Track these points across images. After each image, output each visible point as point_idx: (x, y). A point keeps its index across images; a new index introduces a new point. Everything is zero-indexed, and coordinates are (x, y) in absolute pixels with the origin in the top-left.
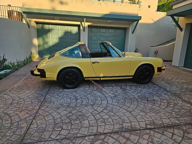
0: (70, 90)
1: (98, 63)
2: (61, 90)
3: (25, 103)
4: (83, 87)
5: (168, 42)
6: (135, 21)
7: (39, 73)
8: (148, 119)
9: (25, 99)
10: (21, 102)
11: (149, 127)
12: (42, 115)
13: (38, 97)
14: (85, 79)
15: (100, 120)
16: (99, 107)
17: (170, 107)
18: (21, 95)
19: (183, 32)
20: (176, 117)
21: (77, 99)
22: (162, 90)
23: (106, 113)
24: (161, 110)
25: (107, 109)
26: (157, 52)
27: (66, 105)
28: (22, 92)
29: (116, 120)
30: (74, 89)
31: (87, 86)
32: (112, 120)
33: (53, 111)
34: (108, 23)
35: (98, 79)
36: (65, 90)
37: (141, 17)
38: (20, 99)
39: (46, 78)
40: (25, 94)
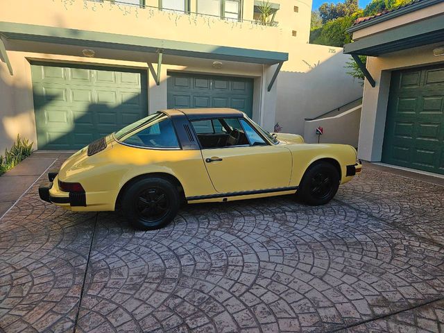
0: (151, 232)
1: (221, 160)
2: (127, 236)
3: (36, 281)
4: (181, 221)
5: (339, 110)
6: (274, 62)
7: (67, 195)
8: (368, 293)
9: (30, 268)
10: (23, 280)
11: (379, 311)
12: (98, 313)
13: (67, 261)
14: (189, 202)
15: (259, 308)
16: (242, 272)
17: (401, 256)
18: (16, 259)
19: (378, 87)
20: (424, 281)
21: (178, 257)
22: (365, 216)
23: (266, 288)
24: (385, 265)
25: (265, 275)
26: (322, 131)
27: (155, 275)
28: (17, 249)
29: (299, 303)
30: (161, 230)
31: (191, 219)
32: (289, 304)
33: (126, 297)
34: (213, 67)
35: (221, 200)
36: (139, 234)
37: (287, 54)
38: (16, 271)
39: (85, 205)
40: (27, 254)
